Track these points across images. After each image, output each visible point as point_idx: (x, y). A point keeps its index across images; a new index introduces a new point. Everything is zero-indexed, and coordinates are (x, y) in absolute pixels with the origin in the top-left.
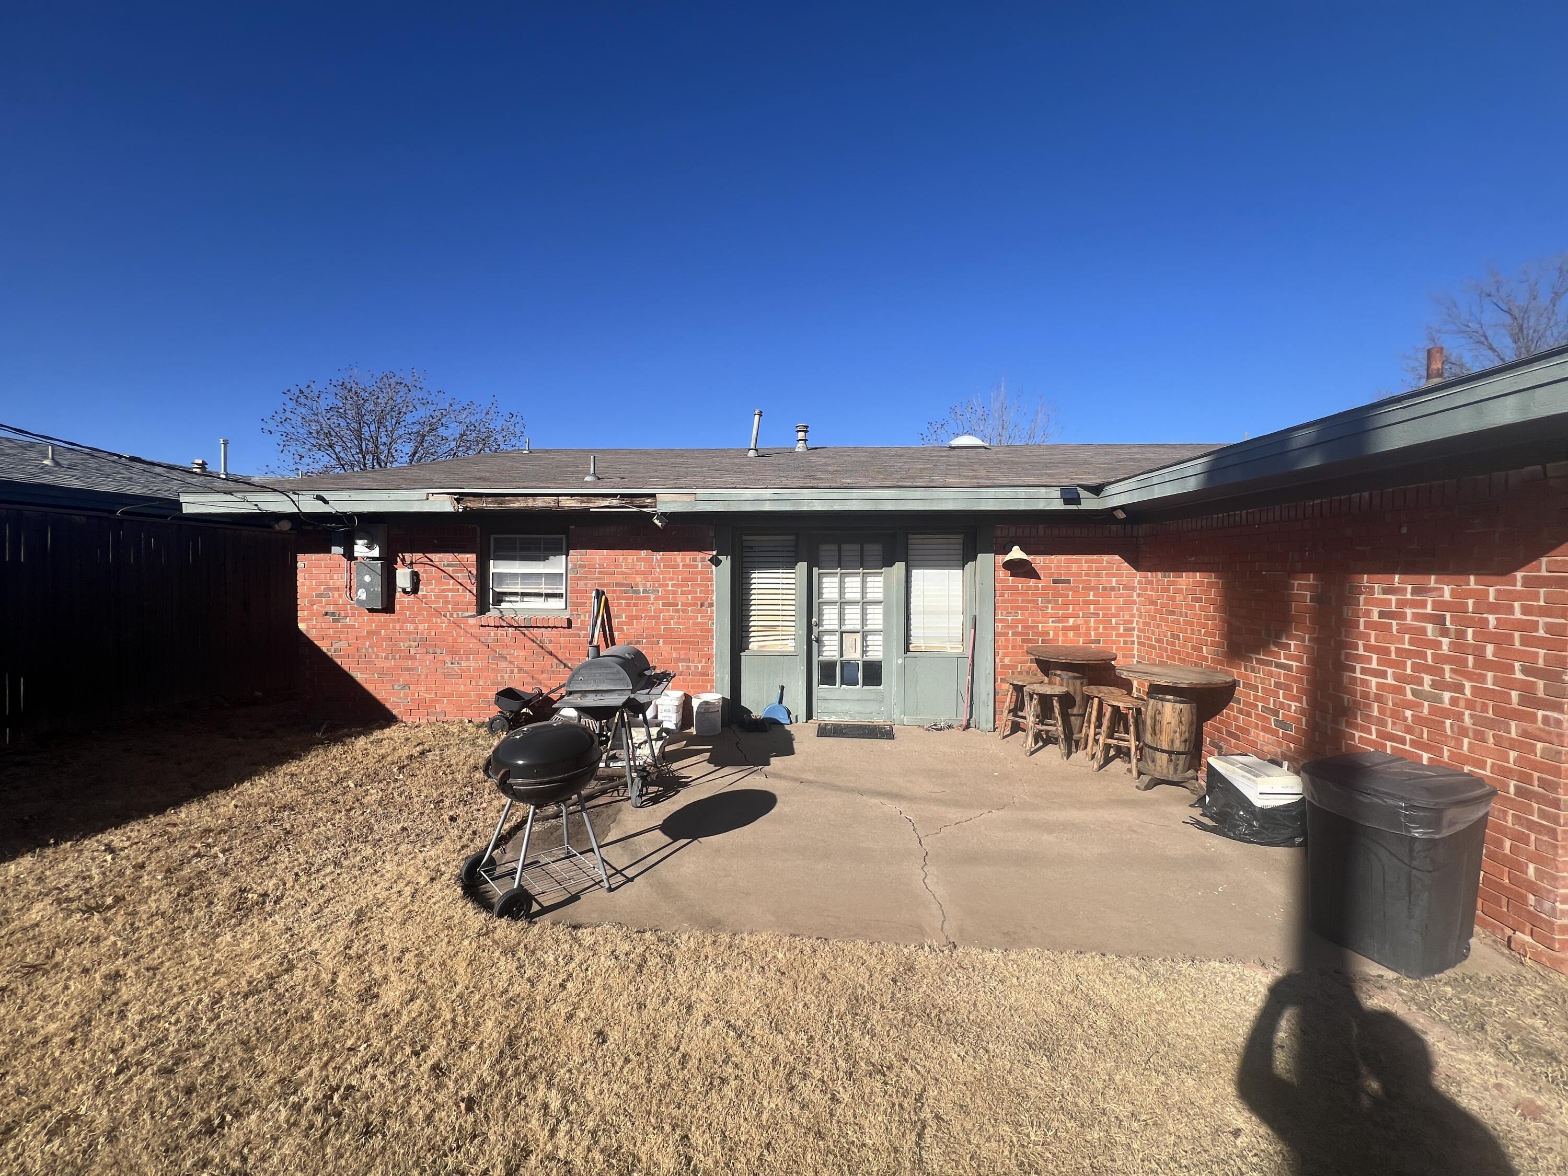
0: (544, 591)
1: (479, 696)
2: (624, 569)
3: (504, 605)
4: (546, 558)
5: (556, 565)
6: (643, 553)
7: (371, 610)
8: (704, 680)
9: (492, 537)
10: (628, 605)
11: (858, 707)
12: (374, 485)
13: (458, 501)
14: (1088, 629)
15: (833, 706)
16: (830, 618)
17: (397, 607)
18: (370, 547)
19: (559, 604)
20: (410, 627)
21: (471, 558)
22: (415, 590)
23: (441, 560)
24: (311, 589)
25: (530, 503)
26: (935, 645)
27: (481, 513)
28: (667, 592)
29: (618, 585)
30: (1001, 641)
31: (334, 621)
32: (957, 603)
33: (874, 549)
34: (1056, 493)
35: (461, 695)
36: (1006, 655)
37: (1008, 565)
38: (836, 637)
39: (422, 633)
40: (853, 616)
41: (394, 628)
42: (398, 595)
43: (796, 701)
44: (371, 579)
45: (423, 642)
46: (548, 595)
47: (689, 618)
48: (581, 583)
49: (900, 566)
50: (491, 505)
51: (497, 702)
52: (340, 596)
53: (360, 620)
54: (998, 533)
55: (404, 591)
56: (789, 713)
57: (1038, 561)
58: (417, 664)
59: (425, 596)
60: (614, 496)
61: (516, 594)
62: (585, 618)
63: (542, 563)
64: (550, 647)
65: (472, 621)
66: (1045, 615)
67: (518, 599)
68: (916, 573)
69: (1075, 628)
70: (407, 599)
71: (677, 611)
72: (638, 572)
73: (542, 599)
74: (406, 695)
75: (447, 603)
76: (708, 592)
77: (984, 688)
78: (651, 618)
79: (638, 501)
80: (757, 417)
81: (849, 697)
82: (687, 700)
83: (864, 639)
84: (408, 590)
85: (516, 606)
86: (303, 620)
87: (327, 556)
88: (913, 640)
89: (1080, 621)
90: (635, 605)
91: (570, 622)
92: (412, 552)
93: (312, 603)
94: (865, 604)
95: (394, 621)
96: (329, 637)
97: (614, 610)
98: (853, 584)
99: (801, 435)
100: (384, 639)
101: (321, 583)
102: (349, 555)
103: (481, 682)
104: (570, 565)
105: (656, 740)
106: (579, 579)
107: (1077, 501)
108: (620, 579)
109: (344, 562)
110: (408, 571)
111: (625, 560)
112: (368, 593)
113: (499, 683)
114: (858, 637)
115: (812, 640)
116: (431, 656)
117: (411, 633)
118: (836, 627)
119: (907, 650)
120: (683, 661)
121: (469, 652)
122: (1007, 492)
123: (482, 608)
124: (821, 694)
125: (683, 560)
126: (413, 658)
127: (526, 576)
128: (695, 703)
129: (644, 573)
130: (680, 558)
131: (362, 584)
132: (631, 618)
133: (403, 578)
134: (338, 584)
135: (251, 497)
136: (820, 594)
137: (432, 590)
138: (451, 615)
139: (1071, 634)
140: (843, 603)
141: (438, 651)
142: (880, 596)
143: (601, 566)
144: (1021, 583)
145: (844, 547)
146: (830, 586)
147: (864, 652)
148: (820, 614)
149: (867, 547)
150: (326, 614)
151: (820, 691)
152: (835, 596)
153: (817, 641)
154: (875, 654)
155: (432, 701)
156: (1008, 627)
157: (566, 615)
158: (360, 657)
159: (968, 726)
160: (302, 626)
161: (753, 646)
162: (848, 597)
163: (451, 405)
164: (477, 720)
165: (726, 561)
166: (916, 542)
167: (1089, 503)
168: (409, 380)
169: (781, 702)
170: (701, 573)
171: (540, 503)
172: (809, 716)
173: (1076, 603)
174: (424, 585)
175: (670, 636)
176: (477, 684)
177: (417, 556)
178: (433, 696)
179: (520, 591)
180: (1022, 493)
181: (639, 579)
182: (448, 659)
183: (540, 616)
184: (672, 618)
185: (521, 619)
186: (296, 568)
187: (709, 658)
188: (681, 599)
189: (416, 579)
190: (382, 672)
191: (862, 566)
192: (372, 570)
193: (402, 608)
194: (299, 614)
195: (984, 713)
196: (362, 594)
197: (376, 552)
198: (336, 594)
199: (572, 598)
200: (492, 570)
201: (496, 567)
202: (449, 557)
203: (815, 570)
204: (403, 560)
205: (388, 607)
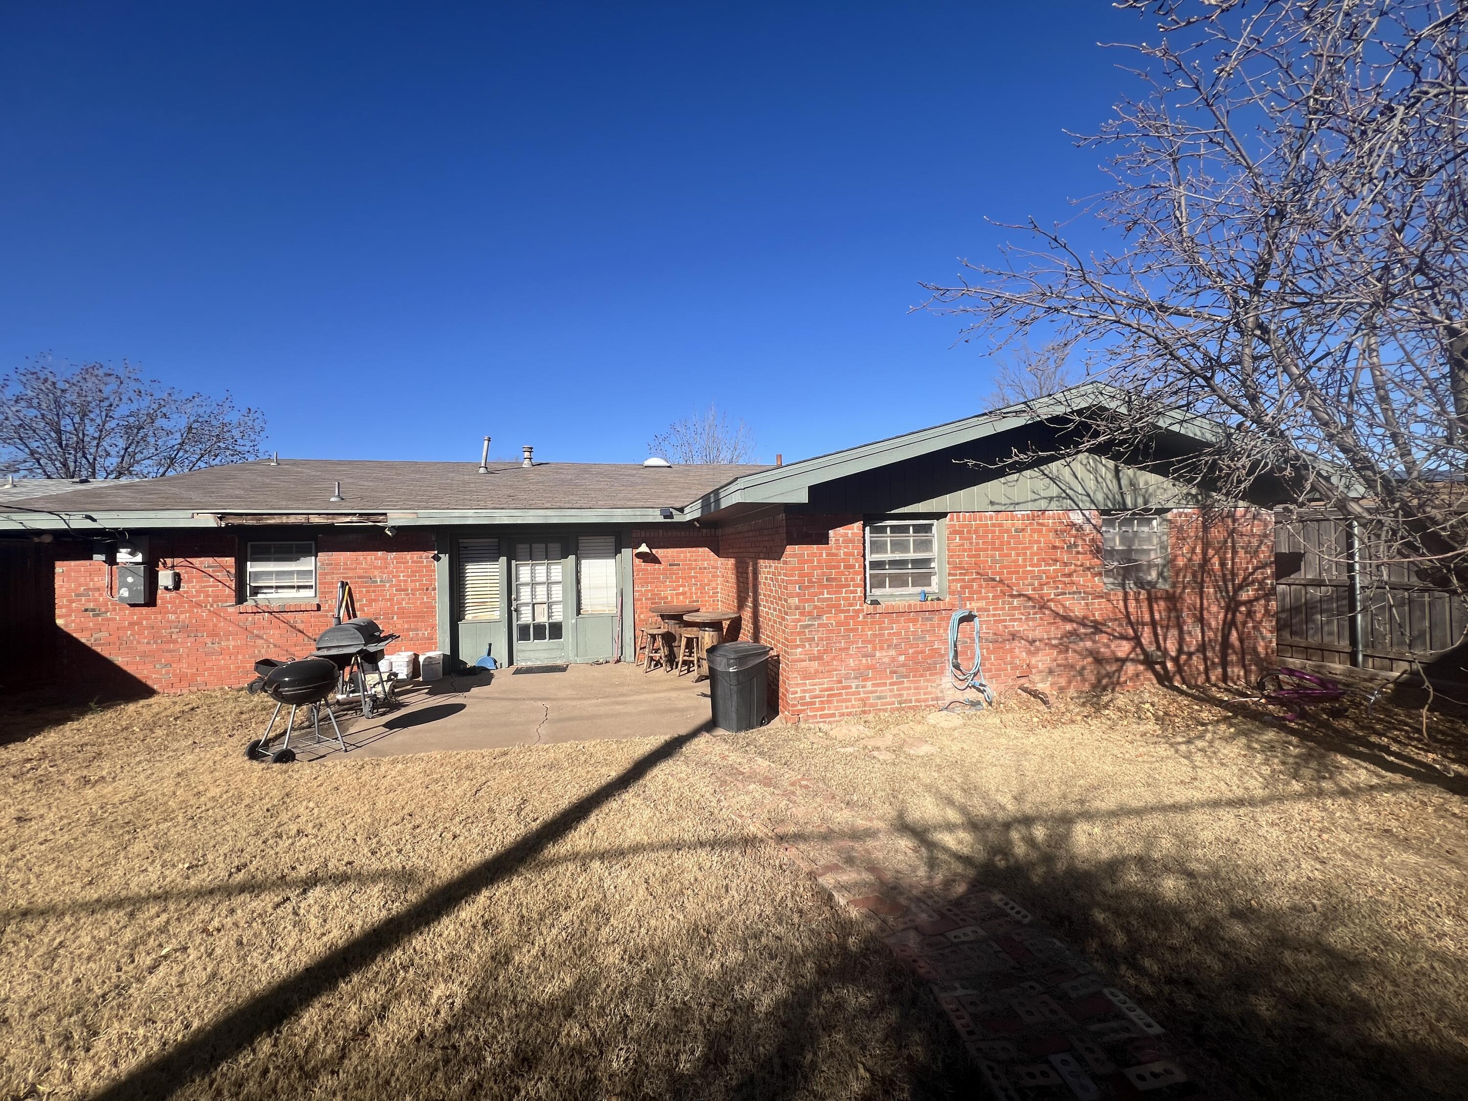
0: (296, 584)
1: (239, 667)
2: (364, 566)
3: (260, 596)
4: (297, 559)
5: (307, 564)
6: (380, 553)
7: (132, 605)
8: (430, 642)
9: (249, 544)
10: (368, 592)
11: (545, 655)
12: (139, 505)
13: (221, 519)
14: (691, 593)
15: (527, 655)
16: (525, 594)
17: (159, 602)
18: (132, 554)
19: (310, 593)
20: (172, 617)
21: (230, 561)
22: (177, 586)
23: (201, 563)
24: (69, 590)
25: (284, 520)
26: (599, 609)
27: (241, 527)
28: (400, 581)
29: (359, 577)
30: (638, 604)
31: (94, 615)
32: (613, 581)
33: (555, 547)
34: (658, 512)
35: (220, 669)
36: (642, 613)
37: (639, 555)
38: (530, 608)
39: (184, 622)
40: (541, 593)
41: (156, 618)
42: (159, 592)
43: (501, 653)
44: (135, 581)
45: (184, 629)
46: (299, 587)
47: (418, 599)
48: (329, 577)
49: (572, 558)
50: (251, 522)
51: (256, 669)
52: (101, 595)
53: (122, 613)
54: (634, 535)
55: (166, 588)
56: (495, 662)
57: (658, 552)
58: (178, 646)
59: (186, 592)
60: (355, 514)
61: (271, 587)
62: (333, 602)
63: (294, 563)
64: (300, 626)
65: (230, 610)
66: (665, 586)
67: (273, 590)
68: (585, 563)
69: (684, 593)
70: (168, 595)
71: (408, 595)
72: (376, 568)
73: (294, 590)
74: (168, 673)
75: (208, 596)
76: (432, 580)
77: (629, 635)
78: (387, 600)
79: (373, 518)
80: (486, 443)
81: (539, 647)
82: (416, 656)
83: (549, 608)
84: (171, 587)
85: (269, 596)
86: (61, 617)
87: (87, 562)
88: (583, 606)
89: (686, 589)
90: (374, 591)
91: (319, 607)
92: (173, 557)
93: (71, 601)
94: (549, 584)
95: (155, 613)
96: (87, 629)
97: (356, 596)
98: (541, 571)
99: (527, 454)
100: (146, 628)
101: (80, 585)
102: (111, 561)
103: (240, 657)
104: (319, 564)
105: (387, 681)
106: (326, 574)
107: (671, 516)
108: (360, 572)
109: (106, 567)
110: (170, 573)
111: (366, 559)
112: (130, 591)
113: (256, 657)
114: (545, 606)
115: (511, 610)
116: (193, 639)
117: (172, 622)
118: (545, 600)
119: (578, 613)
120: (412, 630)
121: (228, 634)
122: (630, 512)
123: (241, 598)
124: (520, 648)
125: (412, 558)
126: (175, 642)
127: (279, 574)
128: (421, 659)
129: (380, 568)
130: (408, 556)
131: (125, 584)
132: (370, 601)
133: (165, 578)
134: (98, 585)
135: (14, 516)
136: (517, 579)
137: (193, 587)
138: (212, 606)
139: (681, 597)
140: (533, 584)
141: (199, 635)
142: (560, 579)
143: (345, 564)
144: (650, 567)
145: (534, 546)
146: (524, 572)
147: (549, 617)
148: (518, 592)
149: (550, 545)
150: (86, 610)
151: (518, 645)
152: (528, 580)
153: (516, 610)
154: (557, 617)
155: (193, 675)
156: (642, 595)
157: (316, 601)
158: (121, 644)
159: (619, 661)
160: (59, 622)
161: (468, 617)
162: (538, 580)
163: (170, 394)
164: (237, 686)
165: (445, 558)
166: (584, 542)
167: (678, 518)
168: (121, 372)
169: (489, 654)
170: (426, 567)
171: (292, 520)
172: (511, 662)
173: (684, 578)
174: (186, 582)
175: (402, 613)
176: (236, 659)
177: (177, 560)
178: (194, 670)
179: (274, 584)
180: (638, 512)
181: (376, 573)
182: (208, 641)
183: (293, 603)
184: (403, 599)
185: (275, 606)
186: (53, 573)
187: (433, 627)
188: (410, 586)
189: (177, 580)
190: (144, 655)
191: (547, 558)
192: (134, 573)
193: (165, 602)
194: (57, 612)
195: (629, 651)
196: (125, 593)
197: (139, 558)
198: (97, 594)
199: (322, 589)
200: (249, 569)
201: (251, 567)
202: (209, 560)
203: (513, 562)
204: (165, 564)
205: (151, 600)
